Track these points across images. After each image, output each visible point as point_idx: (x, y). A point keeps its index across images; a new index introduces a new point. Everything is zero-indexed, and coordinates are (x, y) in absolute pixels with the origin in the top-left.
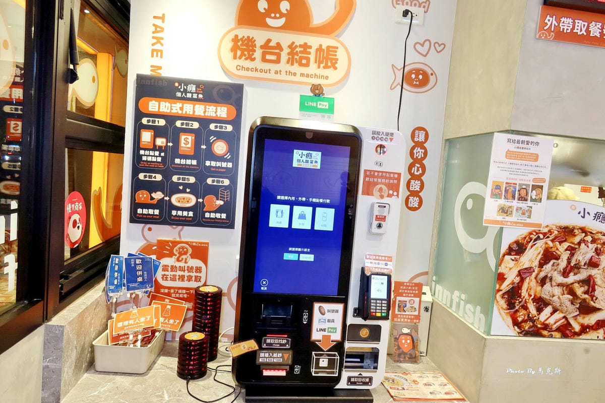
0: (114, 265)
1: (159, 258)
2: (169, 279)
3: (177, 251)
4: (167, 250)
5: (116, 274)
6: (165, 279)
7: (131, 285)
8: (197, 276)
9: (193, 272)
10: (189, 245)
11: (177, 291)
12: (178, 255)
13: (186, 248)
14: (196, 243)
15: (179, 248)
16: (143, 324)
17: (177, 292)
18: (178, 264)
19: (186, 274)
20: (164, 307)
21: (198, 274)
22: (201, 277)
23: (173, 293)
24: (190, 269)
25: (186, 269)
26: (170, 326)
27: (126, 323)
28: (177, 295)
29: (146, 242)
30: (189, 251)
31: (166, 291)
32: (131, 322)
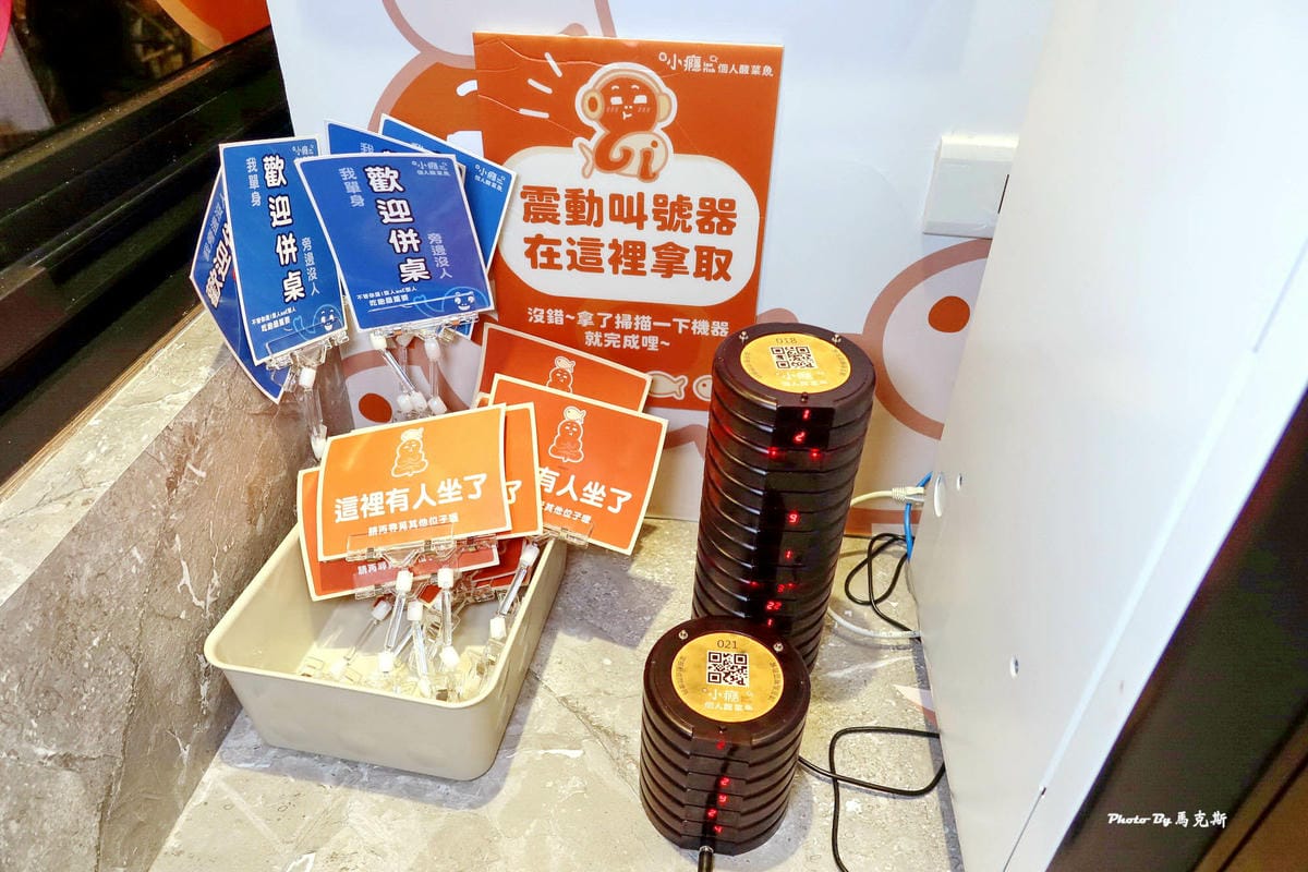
0: (256, 199)
1: (499, 149)
2: (565, 260)
3: (593, 104)
4: (537, 100)
5: (286, 247)
6: (544, 260)
7: (380, 300)
8: (711, 250)
9: (687, 230)
10: (661, 69)
11: (611, 322)
12: (600, 132)
13: (645, 90)
14: (704, 52)
15: (607, 92)
16: (454, 518)
17: (611, 327)
18: (605, 185)
19: (652, 235)
20: (551, 411)
21: (715, 240)
22: (728, 254)
23: (589, 328)
24: (672, 212)
25: (649, 207)
26: (586, 519)
27: (373, 503)
28: (612, 340)
29: (414, 52)
30: (662, 104)
31: (557, 317)
32: (398, 499)
